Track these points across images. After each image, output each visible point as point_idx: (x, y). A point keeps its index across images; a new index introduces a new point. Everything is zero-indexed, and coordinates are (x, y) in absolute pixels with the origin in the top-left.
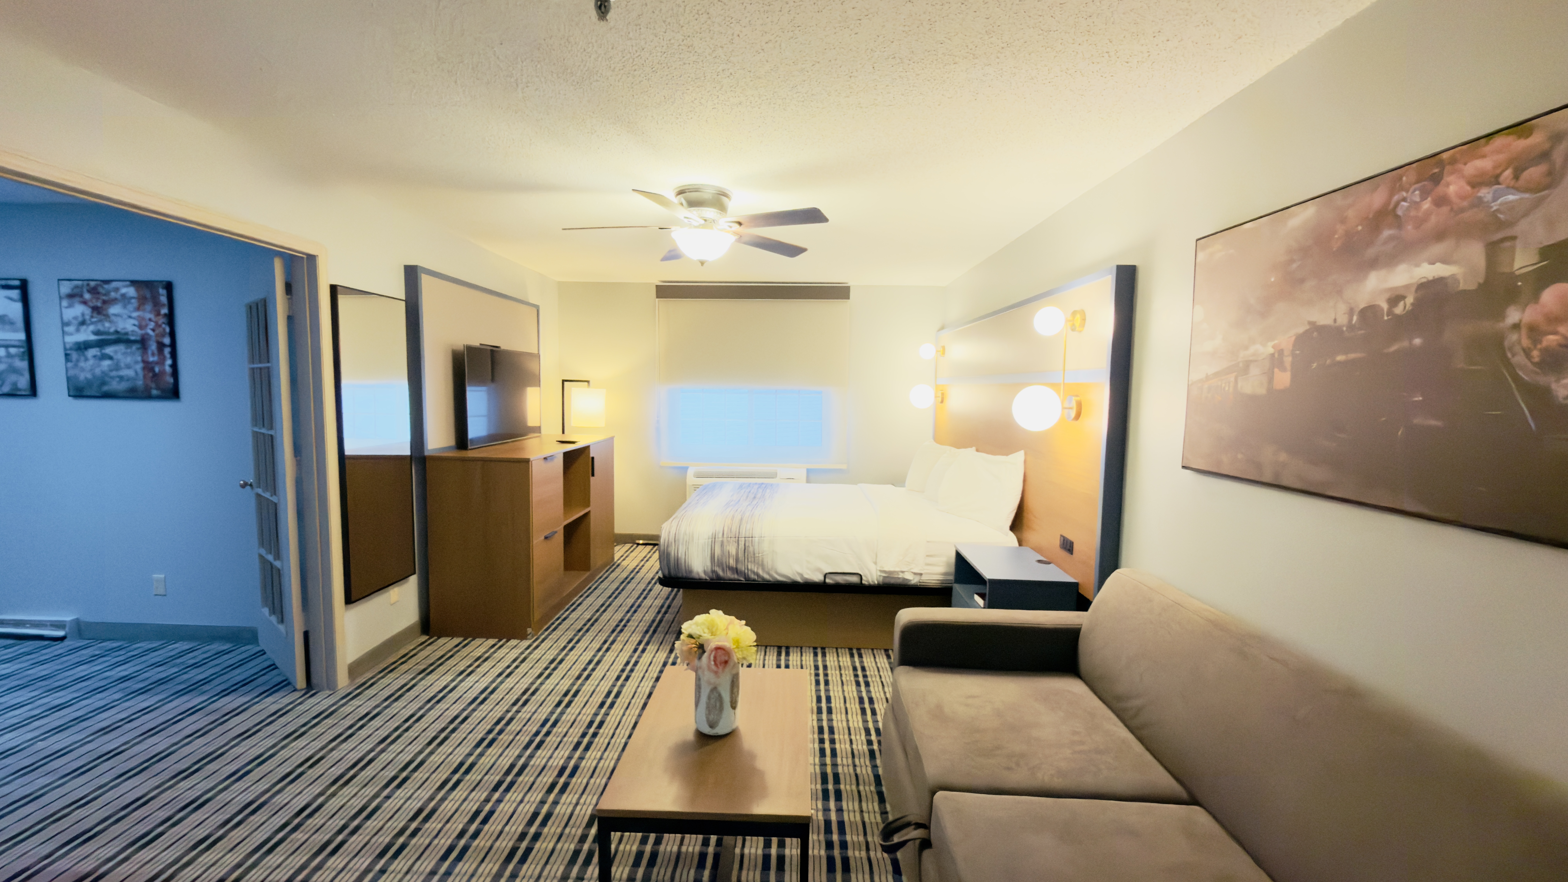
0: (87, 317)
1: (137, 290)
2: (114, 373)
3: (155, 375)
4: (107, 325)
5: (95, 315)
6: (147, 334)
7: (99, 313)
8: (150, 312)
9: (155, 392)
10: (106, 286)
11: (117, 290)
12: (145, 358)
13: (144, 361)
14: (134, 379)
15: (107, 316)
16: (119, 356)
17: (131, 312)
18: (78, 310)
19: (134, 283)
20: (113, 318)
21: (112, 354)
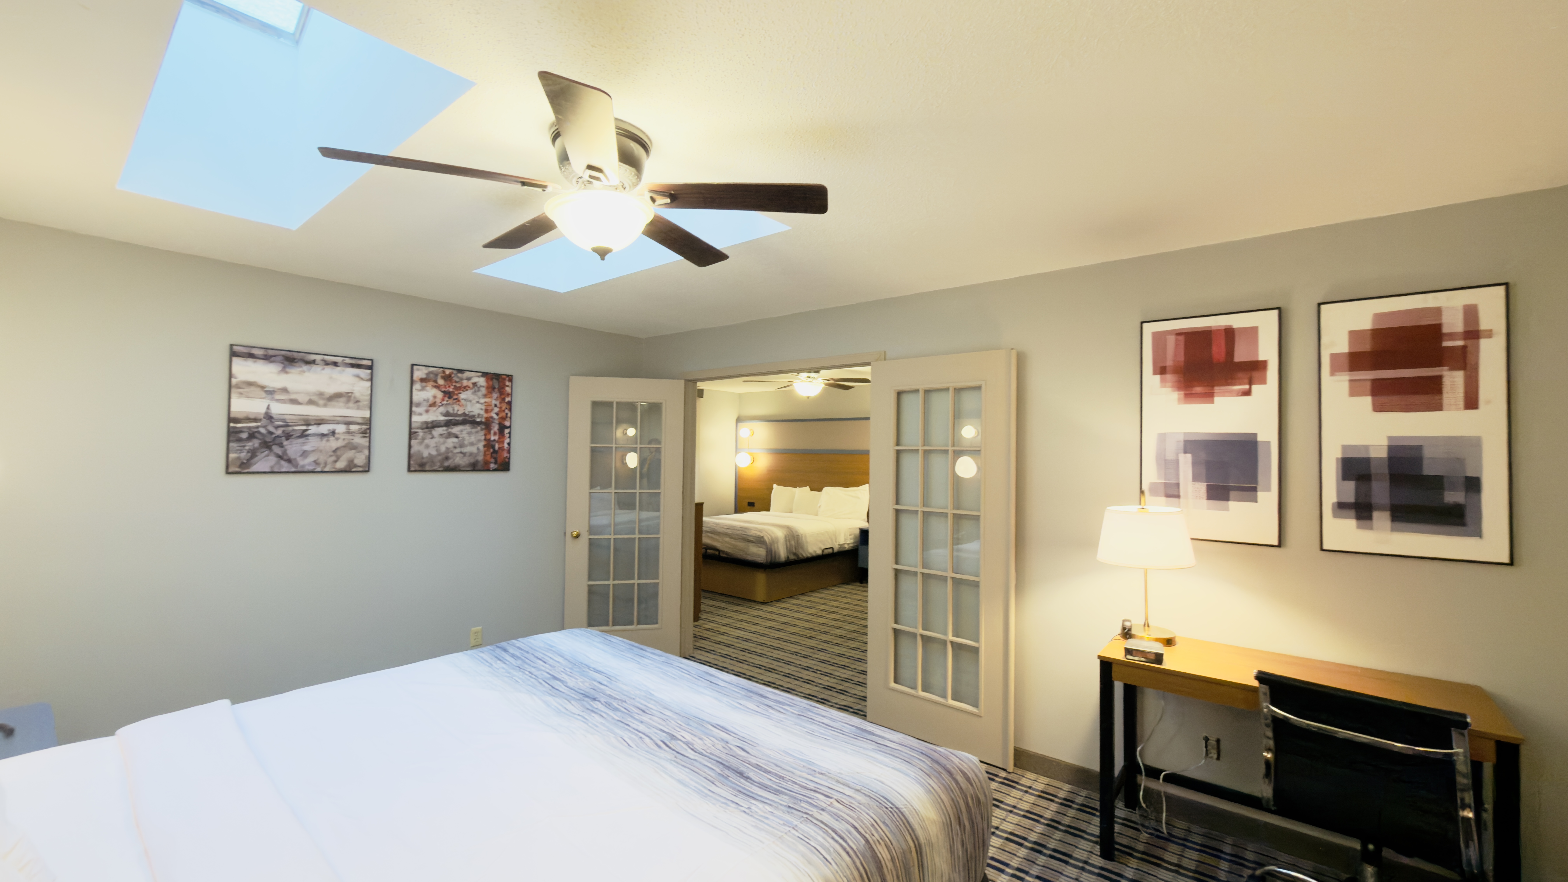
0: (438, 400)
1: (487, 381)
2: (458, 450)
3: (495, 452)
4: (456, 407)
5: (446, 399)
6: (492, 417)
7: (450, 398)
8: (496, 399)
9: (492, 466)
10: (460, 375)
11: (469, 379)
12: (488, 437)
13: (485, 439)
14: (477, 455)
15: (458, 400)
16: (464, 435)
17: (480, 398)
18: (430, 393)
19: (485, 374)
20: (462, 401)
21: (458, 433)
